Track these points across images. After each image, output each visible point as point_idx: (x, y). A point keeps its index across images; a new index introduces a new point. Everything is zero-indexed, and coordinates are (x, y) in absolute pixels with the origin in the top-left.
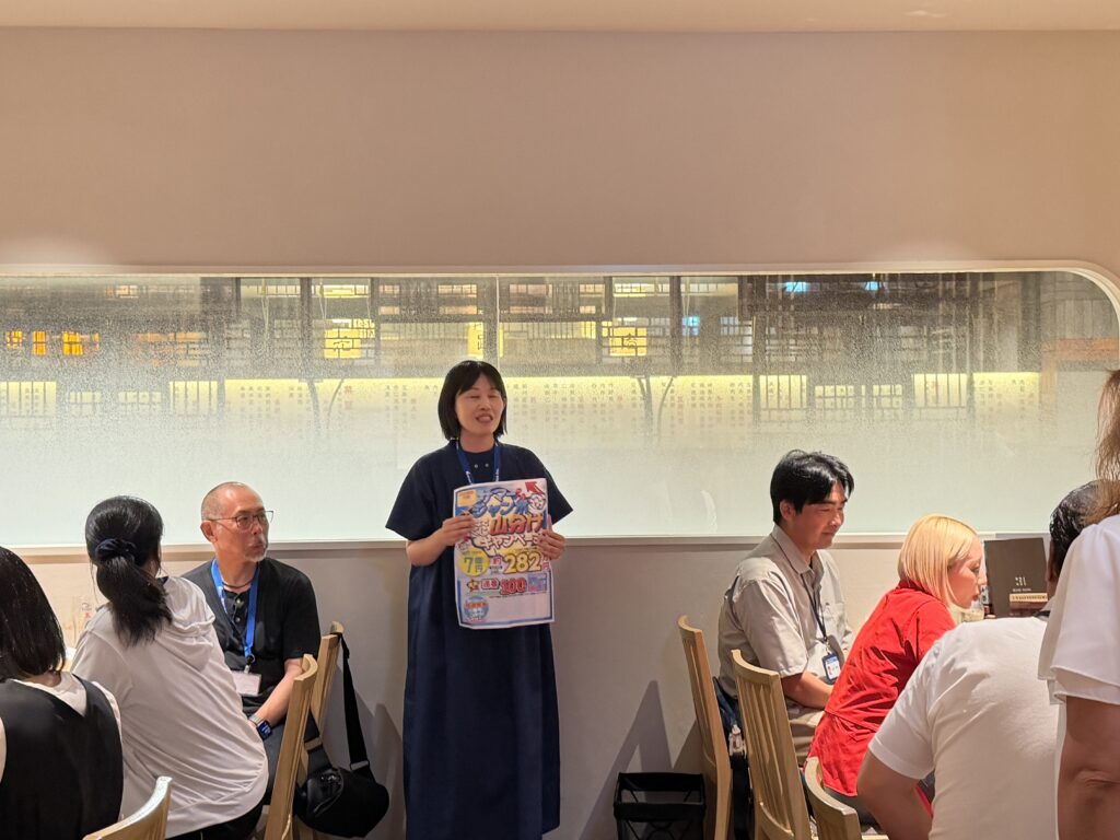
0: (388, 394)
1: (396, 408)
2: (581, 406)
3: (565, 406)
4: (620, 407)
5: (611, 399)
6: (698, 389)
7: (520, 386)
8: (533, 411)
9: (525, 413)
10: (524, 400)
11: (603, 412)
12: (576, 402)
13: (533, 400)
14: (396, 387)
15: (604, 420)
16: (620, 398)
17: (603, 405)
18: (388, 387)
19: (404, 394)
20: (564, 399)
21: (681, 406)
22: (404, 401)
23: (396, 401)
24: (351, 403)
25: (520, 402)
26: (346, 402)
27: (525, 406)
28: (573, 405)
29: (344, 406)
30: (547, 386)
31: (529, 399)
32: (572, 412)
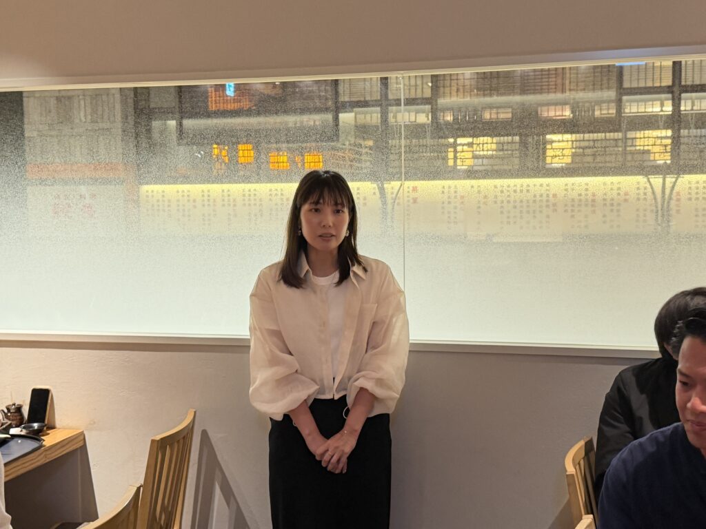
0: (443, 192)
1: (449, 203)
2: (593, 201)
3: (580, 200)
4: (626, 200)
5: (619, 194)
6: (693, 186)
7: (545, 185)
8: (554, 205)
9: (547, 206)
10: (548, 196)
11: (612, 205)
12: (590, 197)
13: (555, 196)
14: (450, 187)
15: (612, 210)
16: (626, 194)
17: (613, 199)
18: (444, 187)
19: (455, 192)
20: (580, 195)
21: (678, 200)
22: (456, 197)
23: (449, 197)
24: (417, 198)
25: (544, 198)
26: (413, 198)
27: (547, 201)
28: (587, 200)
29: (411, 201)
30: (566, 185)
31: (551, 196)
32: (587, 205)
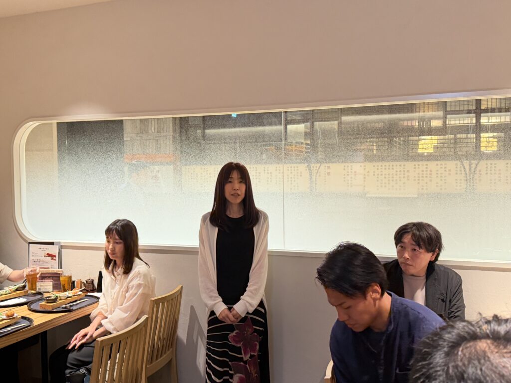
1: (348, 175)
2: (431, 174)
3: (423, 174)
5: (445, 171)
7: (402, 166)
8: (408, 176)
9: (404, 177)
10: (404, 171)
11: (442, 177)
13: (408, 171)
14: (348, 167)
16: (450, 171)
17: (441, 174)
18: (345, 167)
19: (352, 169)
20: (423, 171)
21: (480, 174)
22: (351, 172)
23: (348, 172)
26: (327, 173)
27: (404, 174)
28: (427, 174)
30: (415, 166)
32: (426, 177)
